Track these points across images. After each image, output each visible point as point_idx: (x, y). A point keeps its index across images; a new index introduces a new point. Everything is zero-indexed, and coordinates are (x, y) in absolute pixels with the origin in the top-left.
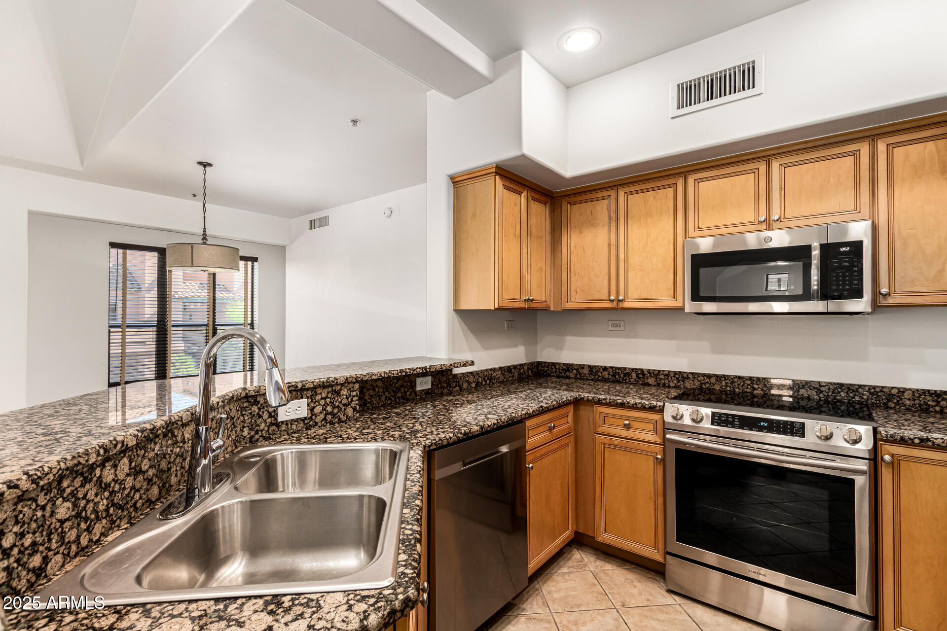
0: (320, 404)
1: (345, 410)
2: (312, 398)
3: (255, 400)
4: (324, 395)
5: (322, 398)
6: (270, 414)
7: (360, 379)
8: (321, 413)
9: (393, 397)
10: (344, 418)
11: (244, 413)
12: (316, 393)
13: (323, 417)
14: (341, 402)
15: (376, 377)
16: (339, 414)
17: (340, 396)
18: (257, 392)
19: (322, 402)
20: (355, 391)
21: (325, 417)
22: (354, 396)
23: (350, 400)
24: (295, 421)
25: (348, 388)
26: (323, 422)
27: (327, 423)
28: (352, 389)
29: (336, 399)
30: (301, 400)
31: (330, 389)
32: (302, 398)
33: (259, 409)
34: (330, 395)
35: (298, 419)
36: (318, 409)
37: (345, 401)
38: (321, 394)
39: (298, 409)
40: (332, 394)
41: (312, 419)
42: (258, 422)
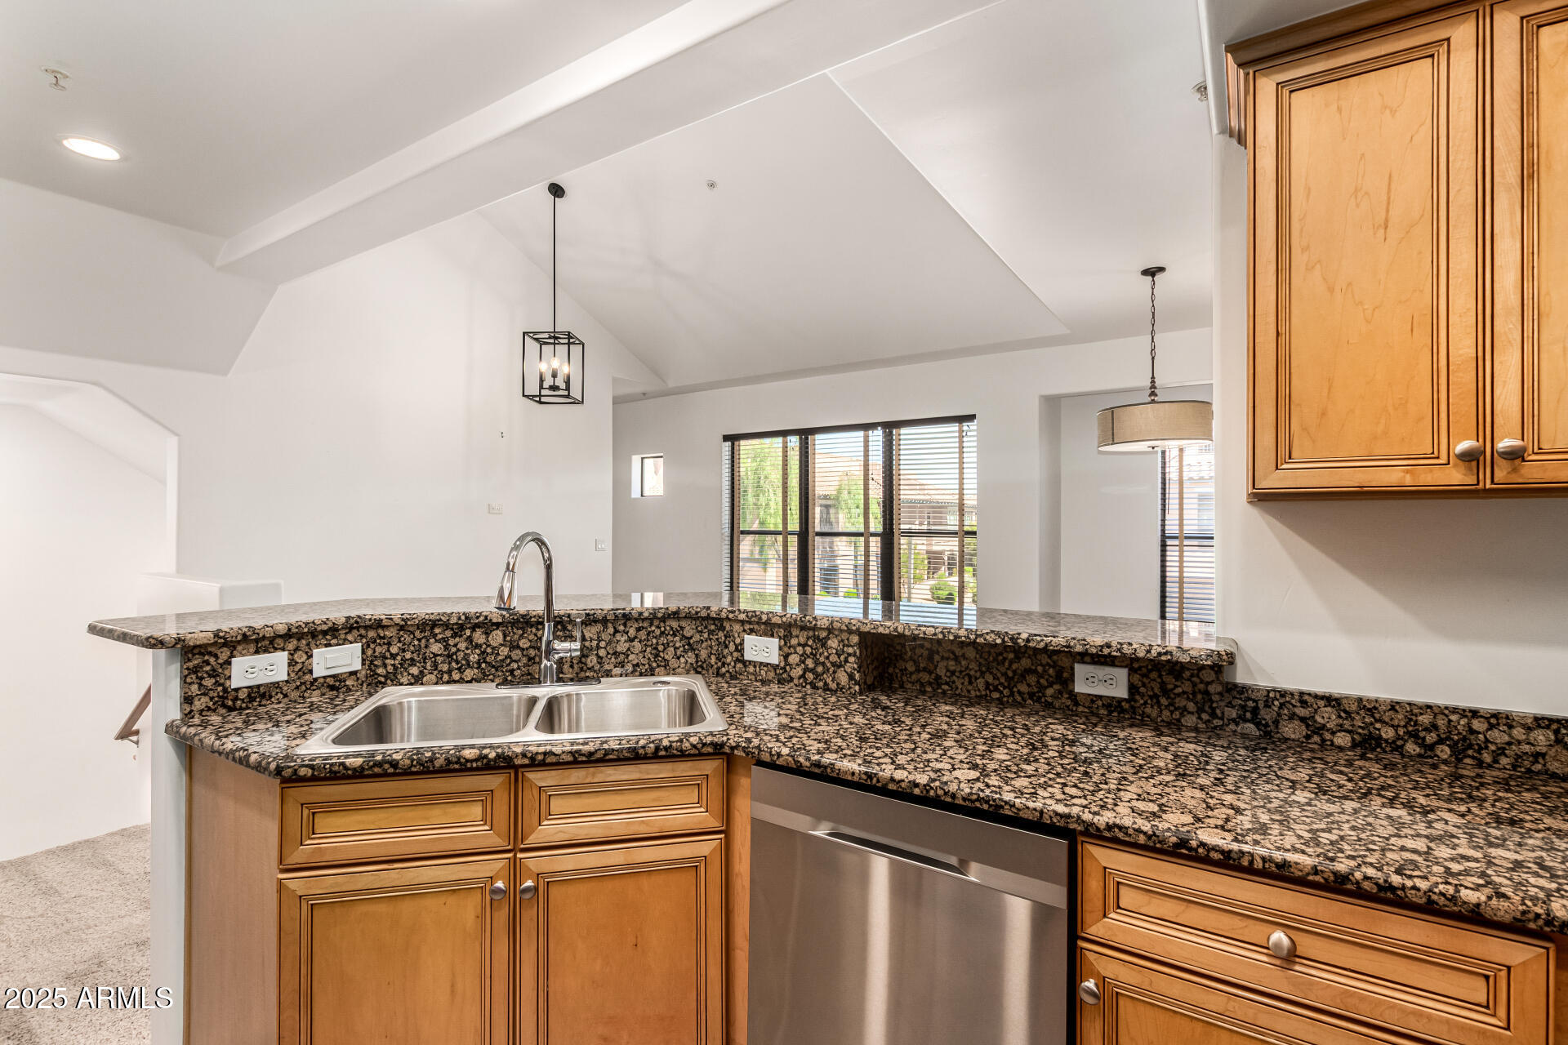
0: (796, 653)
1: (834, 672)
2: (786, 638)
3: (722, 625)
4: (802, 640)
5: (799, 644)
6: (736, 646)
7: (854, 628)
8: (797, 665)
9: (1005, 688)
10: (833, 686)
11: (711, 637)
12: (790, 632)
13: (801, 673)
14: (827, 658)
15: (887, 632)
16: (825, 676)
17: (827, 649)
18: (719, 615)
19: (800, 650)
20: (852, 646)
21: (804, 673)
22: (849, 655)
23: (842, 658)
24: (764, 666)
25: (839, 638)
26: (801, 681)
27: (806, 684)
28: (846, 642)
29: (821, 650)
30: (771, 639)
31: (811, 633)
32: (772, 636)
33: (726, 637)
34: (810, 642)
35: (768, 664)
36: (794, 659)
37: (834, 658)
38: (797, 636)
39: (765, 649)
40: (814, 641)
41: (786, 671)
42: (725, 653)
